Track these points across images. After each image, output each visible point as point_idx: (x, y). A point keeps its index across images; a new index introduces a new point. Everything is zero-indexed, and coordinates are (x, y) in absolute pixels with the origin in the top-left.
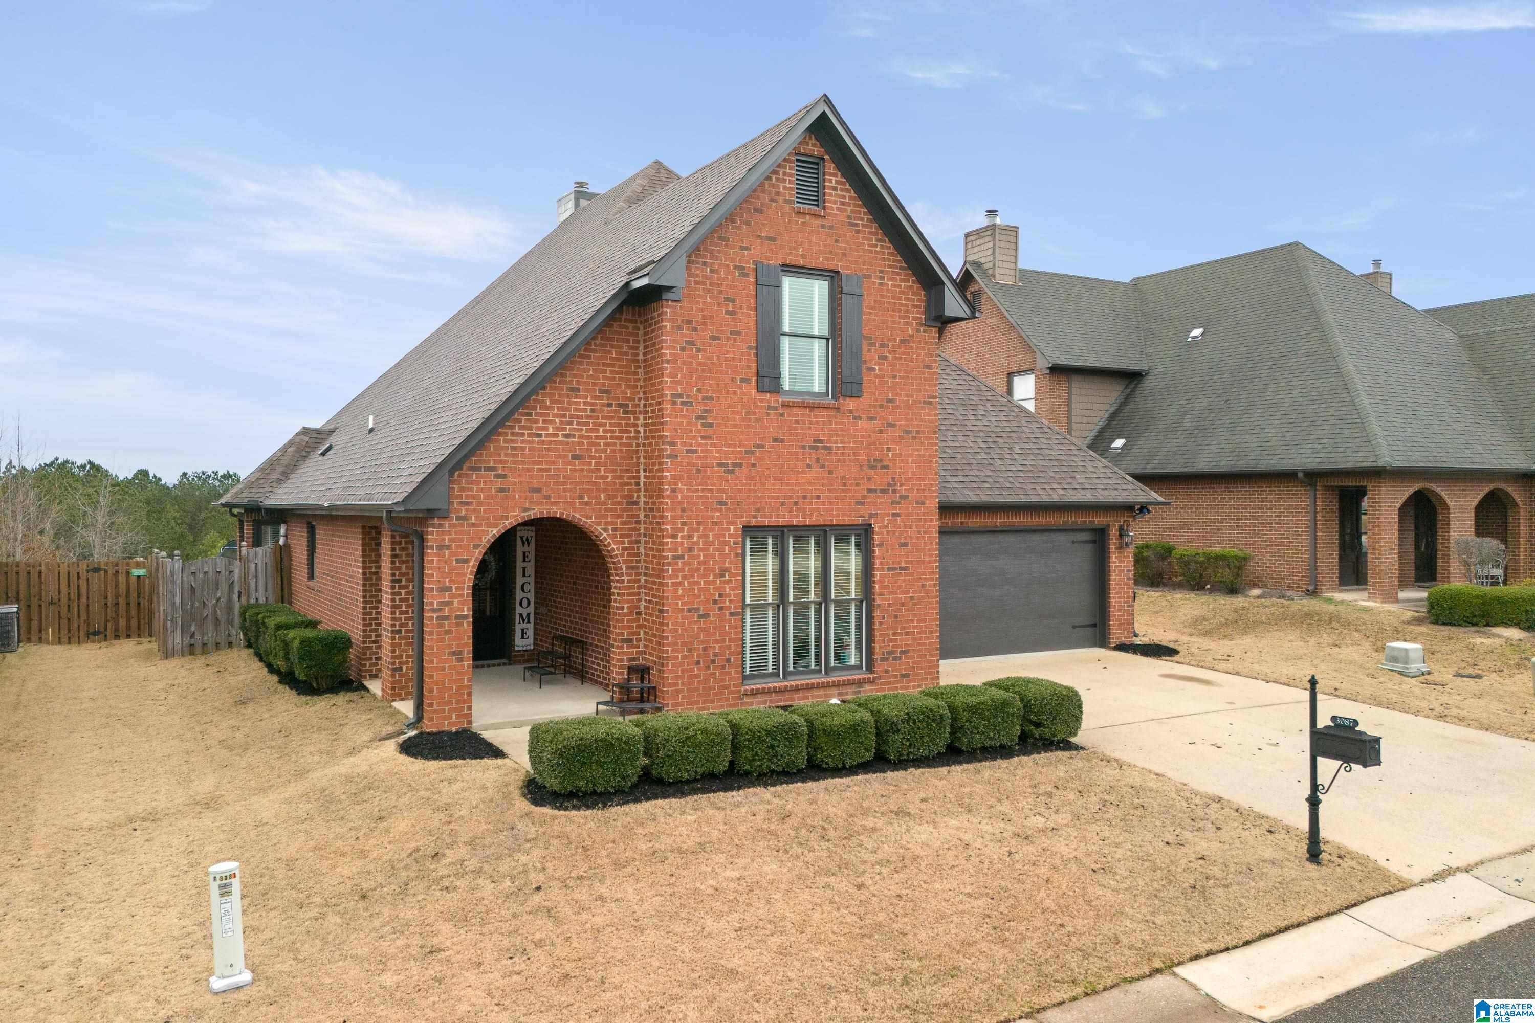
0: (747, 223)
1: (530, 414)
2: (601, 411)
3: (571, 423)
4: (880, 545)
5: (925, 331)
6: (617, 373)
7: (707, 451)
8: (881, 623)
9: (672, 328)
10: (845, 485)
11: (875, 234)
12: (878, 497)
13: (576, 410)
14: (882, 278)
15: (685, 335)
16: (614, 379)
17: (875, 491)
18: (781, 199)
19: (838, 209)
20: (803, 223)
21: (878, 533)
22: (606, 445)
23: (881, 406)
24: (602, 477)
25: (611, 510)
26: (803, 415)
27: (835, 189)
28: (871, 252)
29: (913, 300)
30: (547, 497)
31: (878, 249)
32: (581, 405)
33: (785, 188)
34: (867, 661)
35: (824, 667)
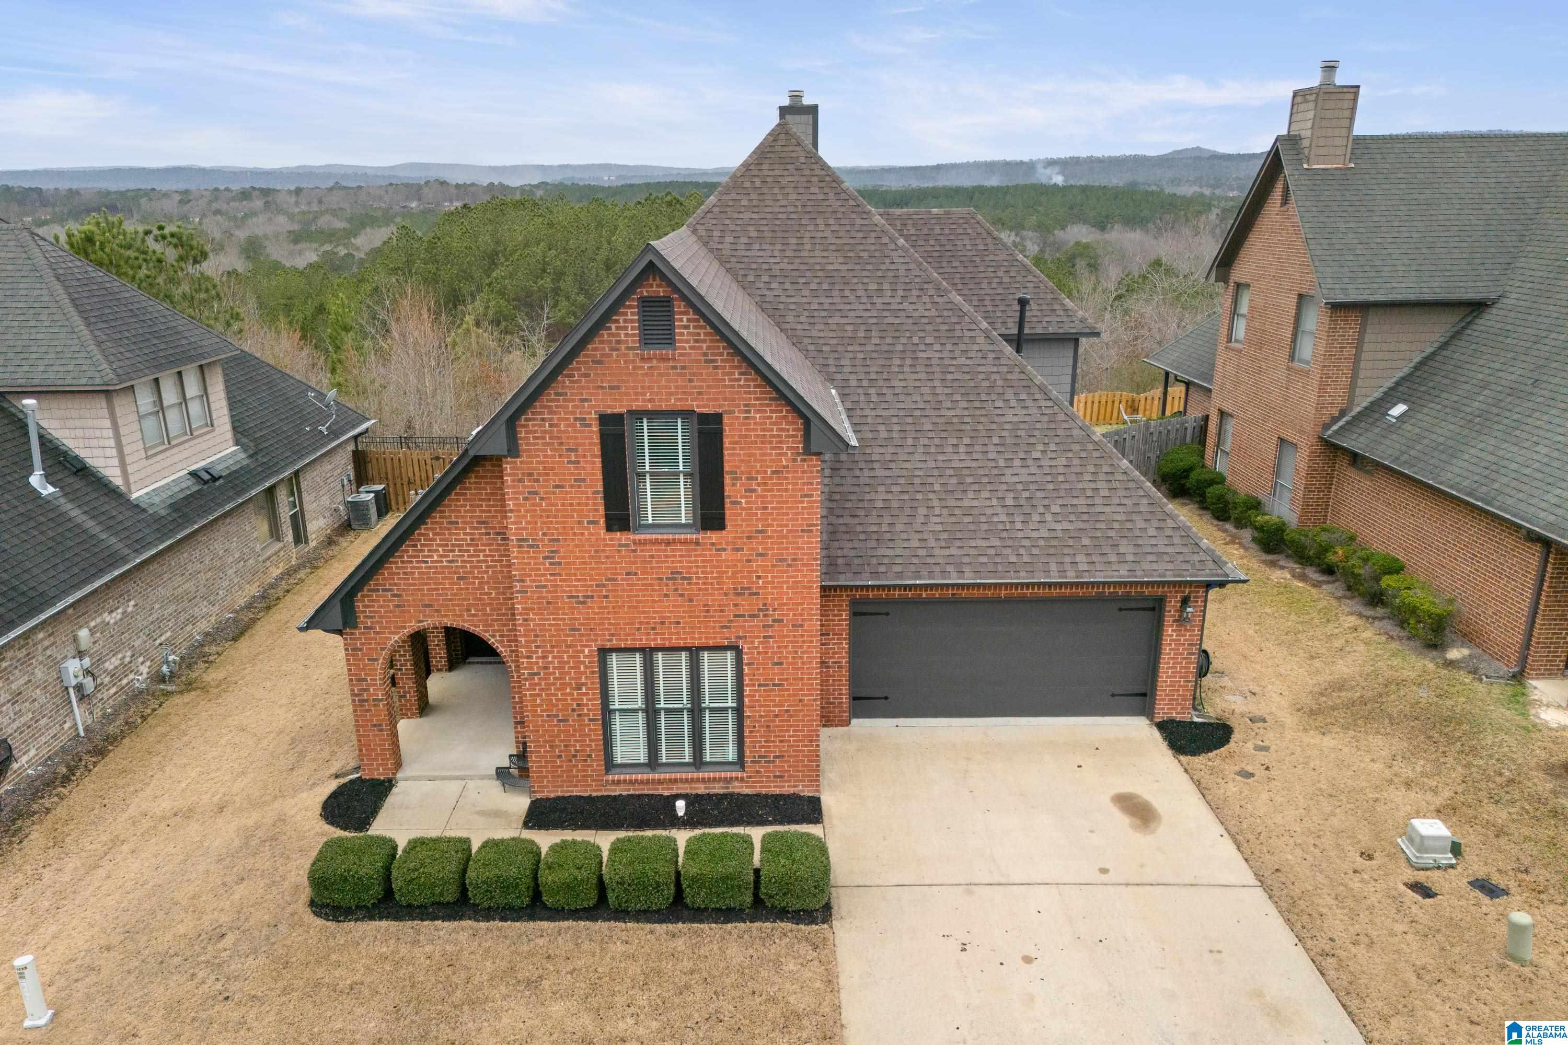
0: (586, 375)
1: (416, 546)
2: (480, 539)
3: (453, 551)
4: (749, 664)
5: (803, 460)
6: (493, 506)
7: (557, 586)
8: (751, 732)
9: (513, 481)
10: (708, 611)
11: (739, 367)
12: (747, 621)
13: (457, 540)
14: (749, 412)
15: (528, 487)
16: (489, 511)
17: (744, 616)
18: (623, 346)
19: (691, 348)
20: (650, 368)
21: (747, 654)
22: (487, 567)
23: (749, 538)
24: (486, 594)
25: (496, 620)
26: (658, 551)
27: (687, 327)
28: (733, 386)
29: (788, 430)
30: (438, 611)
31: (742, 383)
32: (463, 535)
33: (627, 335)
34: (740, 762)
35: (698, 761)
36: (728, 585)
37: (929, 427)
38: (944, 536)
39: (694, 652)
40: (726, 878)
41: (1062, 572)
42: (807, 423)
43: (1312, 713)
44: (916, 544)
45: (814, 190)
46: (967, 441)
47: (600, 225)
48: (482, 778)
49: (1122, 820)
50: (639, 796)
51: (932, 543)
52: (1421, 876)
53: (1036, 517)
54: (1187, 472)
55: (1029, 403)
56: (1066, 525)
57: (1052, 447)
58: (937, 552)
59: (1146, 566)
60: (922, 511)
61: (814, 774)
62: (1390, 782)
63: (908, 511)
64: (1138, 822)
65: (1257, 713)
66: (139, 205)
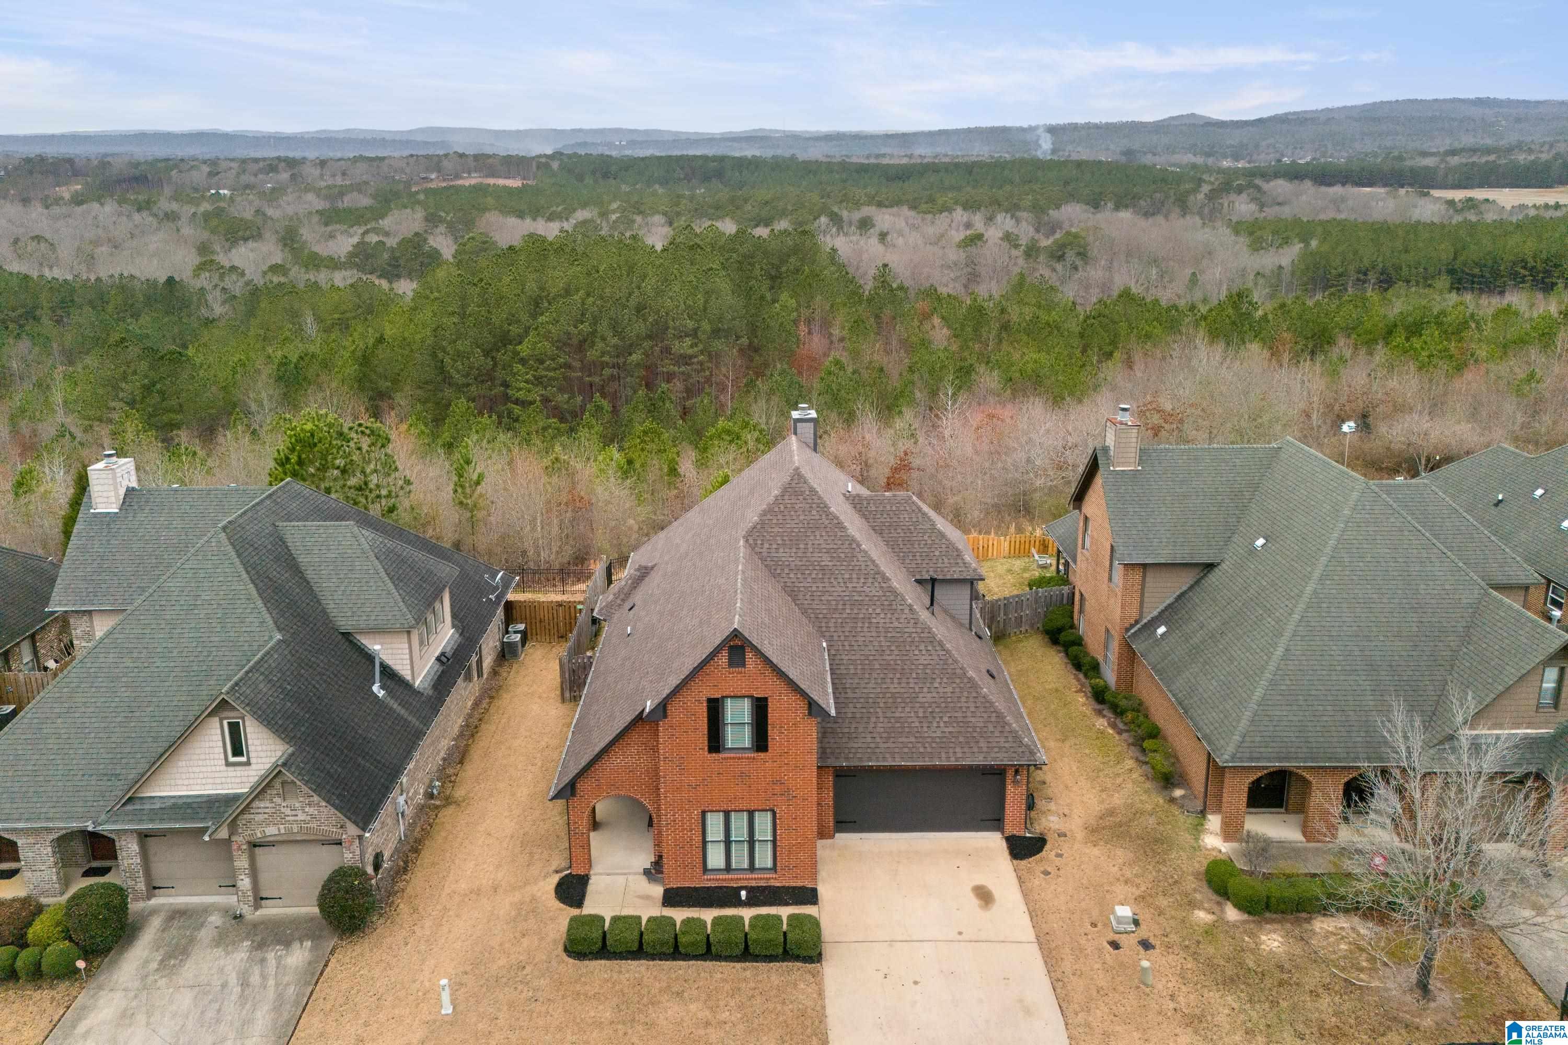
0: (702, 680)
1: (609, 755)
2: (641, 752)
3: (628, 758)
4: (779, 816)
5: (807, 720)
6: (649, 736)
7: (682, 780)
8: (780, 853)
9: (663, 730)
10: (758, 793)
11: (776, 676)
12: (778, 797)
13: (630, 752)
14: (781, 697)
15: (670, 732)
16: (648, 738)
17: (777, 794)
18: (720, 667)
19: (753, 668)
20: (733, 677)
21: (778, 810)
22: (644, 765)
23: (780, 757)
24: (643, 779)
25: (648, 792)
26: (733, 762)
27: (751, 658)
28: (773, 687)
29: (800, 707)
30: (618, 788)
31: (778, 686)
32: (633, 750)
33: (722, 662)
34: (774, 868)
35: (752, 868)
36: (769, 779)
37: (877, 666)
38: (885, 735)
39: (751, 814)
40: (770, 941)
41: (948, 758)
42: (810, 704)
43: (1093, 831)
44: (869, 740)
45: (814, 512)
46: (898, 676)
47: (631, 270)
48: (635, 874)
49: (975, 902)
50: (721, 888)
51: (878, 740)
52: (1116, 937)
53: (935, 724)
54: (1060, 630)
55: (933, 652)
56: (951, 729)
57: (945, 680)
58: (881, 745)
59: (993, 755)
60: (873, 719)
61: (814, 876)
62: (1118, 880)
63: (865, 720)
64: (983, 903)
65: (1063, 830)
66: (170, 178)
